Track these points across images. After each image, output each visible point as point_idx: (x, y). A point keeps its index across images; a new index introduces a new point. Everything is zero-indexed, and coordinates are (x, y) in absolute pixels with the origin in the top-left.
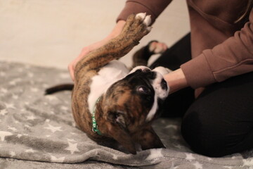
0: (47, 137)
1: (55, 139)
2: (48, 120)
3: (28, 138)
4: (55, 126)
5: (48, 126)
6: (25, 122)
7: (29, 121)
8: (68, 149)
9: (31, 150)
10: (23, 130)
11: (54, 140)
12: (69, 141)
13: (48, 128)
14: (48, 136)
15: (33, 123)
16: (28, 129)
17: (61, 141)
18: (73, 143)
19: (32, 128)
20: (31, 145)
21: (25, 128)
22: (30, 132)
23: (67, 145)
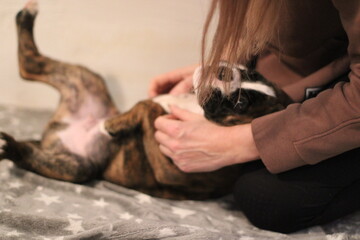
0: (38, 212)
1: (50, 216)
2: (40, 188)
3: (10, 215)
4: (50, 195)
5: (40, 196)
6: (6, 191)
7: (13, 190)
8: (69, 229)
9: (15, 233)
10: (4, 203)
11: (48, 217)
12: (71, 217)
13: (40, 199)
14: (40, 211)
15: (18, 193)
16: (10, 201)
17: (58, 217)
18: (76, 220)
19: (16, 200)
20: (14, 225)
21: (6, 200)
22: (14, 205)
23: (67, 224)
